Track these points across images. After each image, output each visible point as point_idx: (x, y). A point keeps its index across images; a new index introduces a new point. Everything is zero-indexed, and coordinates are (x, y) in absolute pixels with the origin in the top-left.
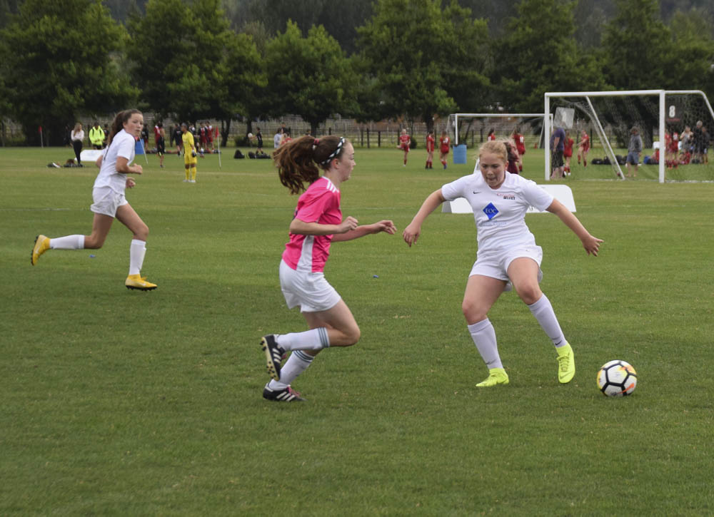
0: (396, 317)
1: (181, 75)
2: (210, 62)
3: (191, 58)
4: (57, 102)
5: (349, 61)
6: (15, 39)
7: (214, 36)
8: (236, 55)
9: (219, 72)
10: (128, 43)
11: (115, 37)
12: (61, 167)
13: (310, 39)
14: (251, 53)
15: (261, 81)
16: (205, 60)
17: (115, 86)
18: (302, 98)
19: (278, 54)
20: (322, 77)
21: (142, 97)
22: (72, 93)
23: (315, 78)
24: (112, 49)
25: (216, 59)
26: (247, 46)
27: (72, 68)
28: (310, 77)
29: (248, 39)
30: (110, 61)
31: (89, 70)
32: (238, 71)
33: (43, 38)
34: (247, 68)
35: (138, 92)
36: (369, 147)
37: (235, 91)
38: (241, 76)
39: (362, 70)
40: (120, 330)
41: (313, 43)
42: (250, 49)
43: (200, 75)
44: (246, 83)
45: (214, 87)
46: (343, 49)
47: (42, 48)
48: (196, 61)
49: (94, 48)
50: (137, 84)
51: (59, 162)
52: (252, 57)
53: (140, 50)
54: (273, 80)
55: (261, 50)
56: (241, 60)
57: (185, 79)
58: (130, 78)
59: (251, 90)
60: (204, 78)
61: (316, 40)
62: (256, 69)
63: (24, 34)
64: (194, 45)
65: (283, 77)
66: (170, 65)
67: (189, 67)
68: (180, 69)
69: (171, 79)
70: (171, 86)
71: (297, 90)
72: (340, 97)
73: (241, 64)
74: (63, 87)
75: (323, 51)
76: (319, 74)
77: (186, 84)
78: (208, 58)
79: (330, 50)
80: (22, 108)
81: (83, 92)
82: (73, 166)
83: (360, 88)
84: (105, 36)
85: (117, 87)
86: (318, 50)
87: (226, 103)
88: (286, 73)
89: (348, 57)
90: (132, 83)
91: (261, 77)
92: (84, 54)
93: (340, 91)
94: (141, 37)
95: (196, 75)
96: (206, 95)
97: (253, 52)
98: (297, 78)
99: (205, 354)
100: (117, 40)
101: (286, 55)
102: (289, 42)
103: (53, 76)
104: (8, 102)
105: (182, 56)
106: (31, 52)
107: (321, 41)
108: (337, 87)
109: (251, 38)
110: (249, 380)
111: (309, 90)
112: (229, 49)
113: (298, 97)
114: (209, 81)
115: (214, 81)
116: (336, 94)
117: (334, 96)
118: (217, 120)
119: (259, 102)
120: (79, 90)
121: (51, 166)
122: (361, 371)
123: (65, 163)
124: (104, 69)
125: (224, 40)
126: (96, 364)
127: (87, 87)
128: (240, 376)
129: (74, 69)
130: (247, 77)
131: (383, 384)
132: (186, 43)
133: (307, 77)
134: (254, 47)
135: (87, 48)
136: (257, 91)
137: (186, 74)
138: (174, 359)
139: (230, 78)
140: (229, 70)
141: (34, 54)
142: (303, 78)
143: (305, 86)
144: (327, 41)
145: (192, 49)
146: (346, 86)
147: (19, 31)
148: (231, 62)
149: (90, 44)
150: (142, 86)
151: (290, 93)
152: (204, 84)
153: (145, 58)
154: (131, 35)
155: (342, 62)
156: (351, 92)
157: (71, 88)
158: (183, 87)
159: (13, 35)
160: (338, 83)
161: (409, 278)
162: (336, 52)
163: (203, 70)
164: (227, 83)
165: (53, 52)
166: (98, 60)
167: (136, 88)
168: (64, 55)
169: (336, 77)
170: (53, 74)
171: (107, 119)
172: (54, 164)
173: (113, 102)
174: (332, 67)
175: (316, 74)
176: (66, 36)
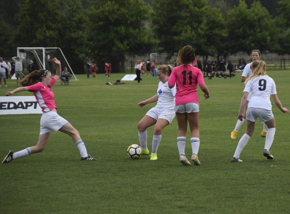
0: (272, 166)
1: (181, 32)
2: (197, 24)
3: (186, 22)
4: (114, 49)
5: (273, 21)
6: (92, 14)
7: (199, 9)
8: (211, 19)
9: (202, 29)
10: (153, 15)
11: (145, 12)
12: (113, 84)
13: (252, 9)
14: (219, 18)
15: (225, 33)
16: (194, 23)
17: (146, 39)
18: (247, 43)
19: (234, 18)
20: (258, 30)
21: (160, 45)
22: (122, 43)
23: (255, 31)
24: (144, 19)
25: (200, 22)
26: (217, 14)
27: (122, 29)
28: (252, 31)
29: (217, 11)
30: (143, 25)
31: (131, 30)
32: (212, 28)
33: (107, 14)
34: (217, 27)
35: (158, 41)
36: (285, 69)
37: (210, 40)
38: (214, 31)
39: (281, 26)
40: (117, 176)
41: (253, 12)
42: (218, 16)
43: (191, 31)
44: (216, 35)
45: (199, 38)
46: (270, 14)
47: (106, 19)
48: (189, 23)
49: (134, 18)
50: (157, 37)
51: (112, 82)
52: (220, 20)
53: (159, 18)
54: (231, 33)
55: (225, 16)
56: (214, 22)
57: (183, 34)
58: (154, 34)
59: (219, 38)
60: (193, 33)
61: (256, 9)
62: (222, 27)
63: (97, 11)
64: (188, 15)
65: (237, 31)
66: (175, 26)
67: (185, 27)
68: (181, 28)
69: (176, 34)
70: (176, 38)
71: (244, 38)
72: (268, 41)
73: (213, 24)
74: (118, 40)
75: (259, 16)
76: (257, 29)
77: (184, 36)
78: (196, 22)
79: (263, 15)
80: (96, 52)
81: (128, 42)
82: (119, 84)
83: (280, 35)
84: (140, 12)
85: (147, 39)
86: (257, 15)
87: (205, 47)
88: (239, 29)
89: (273, 18)
90: (154, 37)
91: (225, 31)
92: (129, 22)
93: (269, 38)
94: (160, 11)
95: (189, 31)
96: (194, 42)
97: (220, 18)
98: (244, 31)
99: (160, 188)
100: (146, 13)
101: (239, 19)
102: (240, 11)
103: (113, 35)
104: (89, 49)
105: (181, 21)
106: (101, 21)
107: (258, 10)
108: (267, 36)
109: (219, 9)
110: (179, 203)
111: (251, 38)
112: (207, 16)
113: (245, 42)
114: (196, 35)
115: (199, 35)
116: (266, 39)
117: (265, 40)
118: (201, 56)
119: (223, 45)
120: (126, 41)
121: (107, 84)
122: (243, 198)
123: (115, 82)
124: (139, 29)
125: (205, 11)
126: (98, 196)
127: (131, 40)
128: (175, 201)
129: (124, 30)
130: (217, 31)
131: (254, 205)
132: (183, 14)
133: (250, 30)
134: (221, 15)
135: (130, 18)
136: (223, 39)
137: (183, 31)
138: (141, 192)
139: (207, 32)
140: (207, 28)
141: (102, 23)
142: (248, 31)
143: (249, 35)
144: (261, 10)
145: (187, 17)
146: (272, 35)
147: (95, 10)
148: (208, 24)
149: (132, 16)
150: (160, 38)
151: (241, 40)
152: (193, 36)
153: (162, 23)
154: (154, 11)
155: (270, 21)
156: (275, 38)
157: (122, 41)
158: (182, 38)
159: (91, 12)
160: (267, 33)
161: (285, 143)
162: (266, 16)
163: (193, 28)
164: (206, 35)
165: (112, 21)
166: (136, 25)
167: (157, 40)
168: (118, 22)
169: (267, 29)
170: (112, 33)
171: (143, 57)
172: (109, 83)
173: (144, 48)
174: (264, 24)
175: (255, 29)
176: (119, 12)
